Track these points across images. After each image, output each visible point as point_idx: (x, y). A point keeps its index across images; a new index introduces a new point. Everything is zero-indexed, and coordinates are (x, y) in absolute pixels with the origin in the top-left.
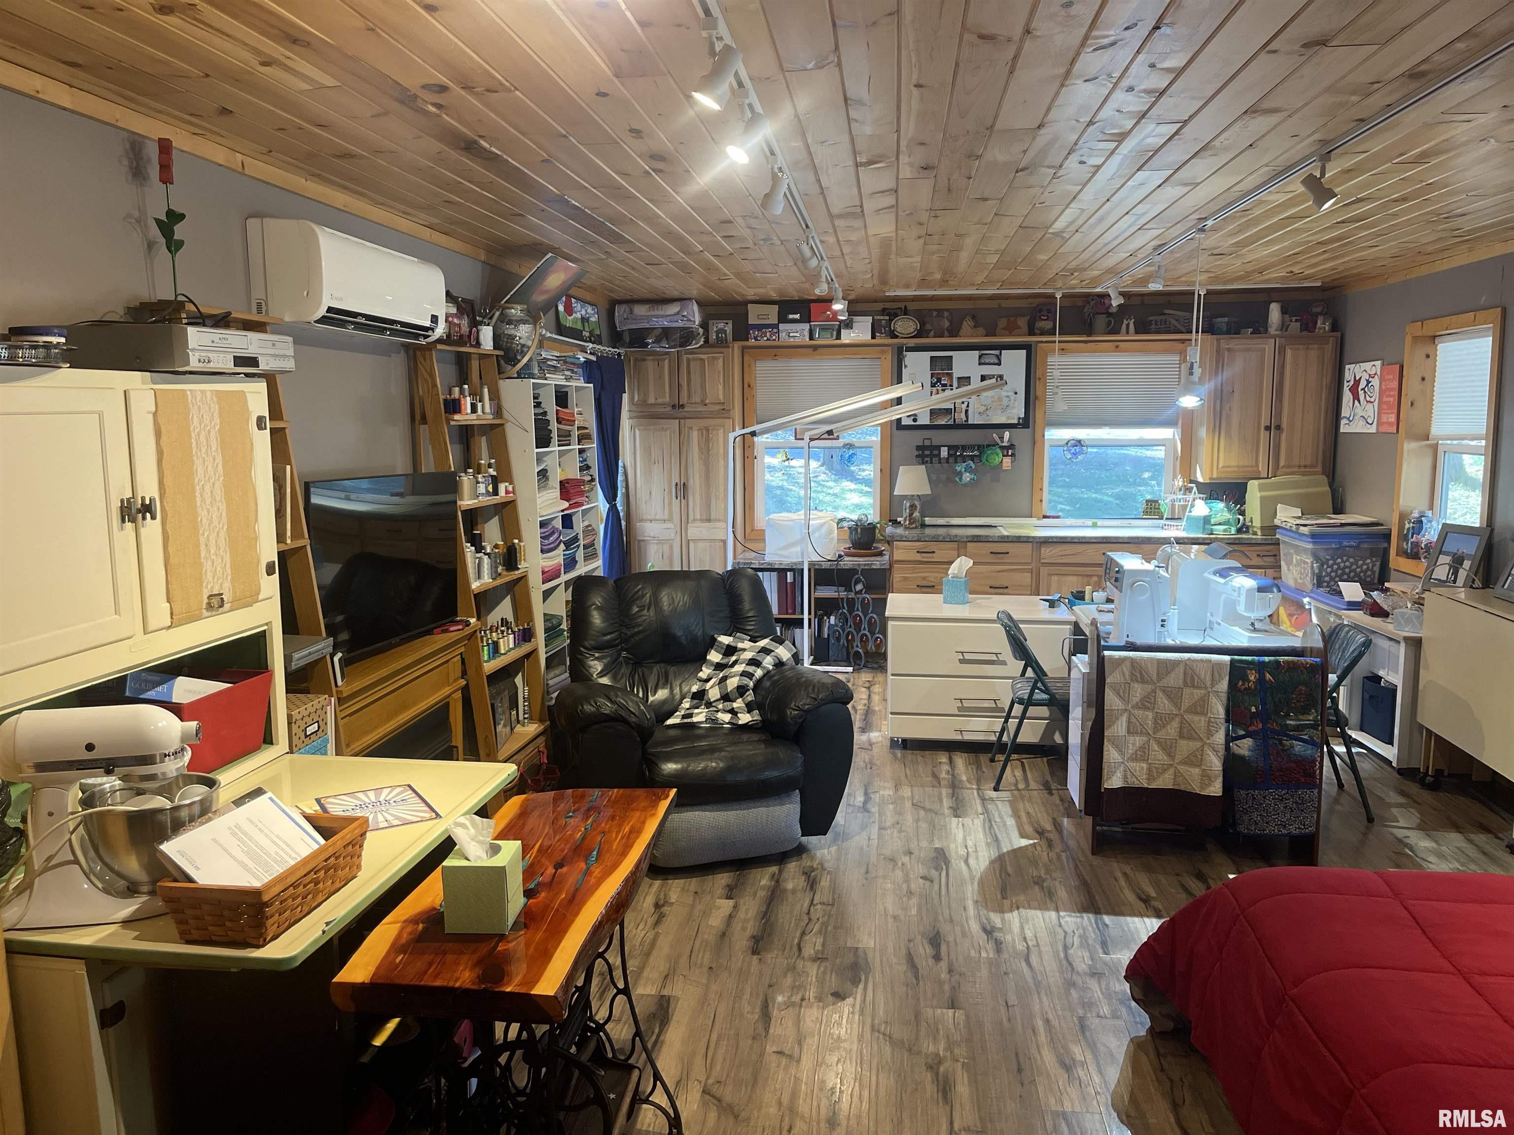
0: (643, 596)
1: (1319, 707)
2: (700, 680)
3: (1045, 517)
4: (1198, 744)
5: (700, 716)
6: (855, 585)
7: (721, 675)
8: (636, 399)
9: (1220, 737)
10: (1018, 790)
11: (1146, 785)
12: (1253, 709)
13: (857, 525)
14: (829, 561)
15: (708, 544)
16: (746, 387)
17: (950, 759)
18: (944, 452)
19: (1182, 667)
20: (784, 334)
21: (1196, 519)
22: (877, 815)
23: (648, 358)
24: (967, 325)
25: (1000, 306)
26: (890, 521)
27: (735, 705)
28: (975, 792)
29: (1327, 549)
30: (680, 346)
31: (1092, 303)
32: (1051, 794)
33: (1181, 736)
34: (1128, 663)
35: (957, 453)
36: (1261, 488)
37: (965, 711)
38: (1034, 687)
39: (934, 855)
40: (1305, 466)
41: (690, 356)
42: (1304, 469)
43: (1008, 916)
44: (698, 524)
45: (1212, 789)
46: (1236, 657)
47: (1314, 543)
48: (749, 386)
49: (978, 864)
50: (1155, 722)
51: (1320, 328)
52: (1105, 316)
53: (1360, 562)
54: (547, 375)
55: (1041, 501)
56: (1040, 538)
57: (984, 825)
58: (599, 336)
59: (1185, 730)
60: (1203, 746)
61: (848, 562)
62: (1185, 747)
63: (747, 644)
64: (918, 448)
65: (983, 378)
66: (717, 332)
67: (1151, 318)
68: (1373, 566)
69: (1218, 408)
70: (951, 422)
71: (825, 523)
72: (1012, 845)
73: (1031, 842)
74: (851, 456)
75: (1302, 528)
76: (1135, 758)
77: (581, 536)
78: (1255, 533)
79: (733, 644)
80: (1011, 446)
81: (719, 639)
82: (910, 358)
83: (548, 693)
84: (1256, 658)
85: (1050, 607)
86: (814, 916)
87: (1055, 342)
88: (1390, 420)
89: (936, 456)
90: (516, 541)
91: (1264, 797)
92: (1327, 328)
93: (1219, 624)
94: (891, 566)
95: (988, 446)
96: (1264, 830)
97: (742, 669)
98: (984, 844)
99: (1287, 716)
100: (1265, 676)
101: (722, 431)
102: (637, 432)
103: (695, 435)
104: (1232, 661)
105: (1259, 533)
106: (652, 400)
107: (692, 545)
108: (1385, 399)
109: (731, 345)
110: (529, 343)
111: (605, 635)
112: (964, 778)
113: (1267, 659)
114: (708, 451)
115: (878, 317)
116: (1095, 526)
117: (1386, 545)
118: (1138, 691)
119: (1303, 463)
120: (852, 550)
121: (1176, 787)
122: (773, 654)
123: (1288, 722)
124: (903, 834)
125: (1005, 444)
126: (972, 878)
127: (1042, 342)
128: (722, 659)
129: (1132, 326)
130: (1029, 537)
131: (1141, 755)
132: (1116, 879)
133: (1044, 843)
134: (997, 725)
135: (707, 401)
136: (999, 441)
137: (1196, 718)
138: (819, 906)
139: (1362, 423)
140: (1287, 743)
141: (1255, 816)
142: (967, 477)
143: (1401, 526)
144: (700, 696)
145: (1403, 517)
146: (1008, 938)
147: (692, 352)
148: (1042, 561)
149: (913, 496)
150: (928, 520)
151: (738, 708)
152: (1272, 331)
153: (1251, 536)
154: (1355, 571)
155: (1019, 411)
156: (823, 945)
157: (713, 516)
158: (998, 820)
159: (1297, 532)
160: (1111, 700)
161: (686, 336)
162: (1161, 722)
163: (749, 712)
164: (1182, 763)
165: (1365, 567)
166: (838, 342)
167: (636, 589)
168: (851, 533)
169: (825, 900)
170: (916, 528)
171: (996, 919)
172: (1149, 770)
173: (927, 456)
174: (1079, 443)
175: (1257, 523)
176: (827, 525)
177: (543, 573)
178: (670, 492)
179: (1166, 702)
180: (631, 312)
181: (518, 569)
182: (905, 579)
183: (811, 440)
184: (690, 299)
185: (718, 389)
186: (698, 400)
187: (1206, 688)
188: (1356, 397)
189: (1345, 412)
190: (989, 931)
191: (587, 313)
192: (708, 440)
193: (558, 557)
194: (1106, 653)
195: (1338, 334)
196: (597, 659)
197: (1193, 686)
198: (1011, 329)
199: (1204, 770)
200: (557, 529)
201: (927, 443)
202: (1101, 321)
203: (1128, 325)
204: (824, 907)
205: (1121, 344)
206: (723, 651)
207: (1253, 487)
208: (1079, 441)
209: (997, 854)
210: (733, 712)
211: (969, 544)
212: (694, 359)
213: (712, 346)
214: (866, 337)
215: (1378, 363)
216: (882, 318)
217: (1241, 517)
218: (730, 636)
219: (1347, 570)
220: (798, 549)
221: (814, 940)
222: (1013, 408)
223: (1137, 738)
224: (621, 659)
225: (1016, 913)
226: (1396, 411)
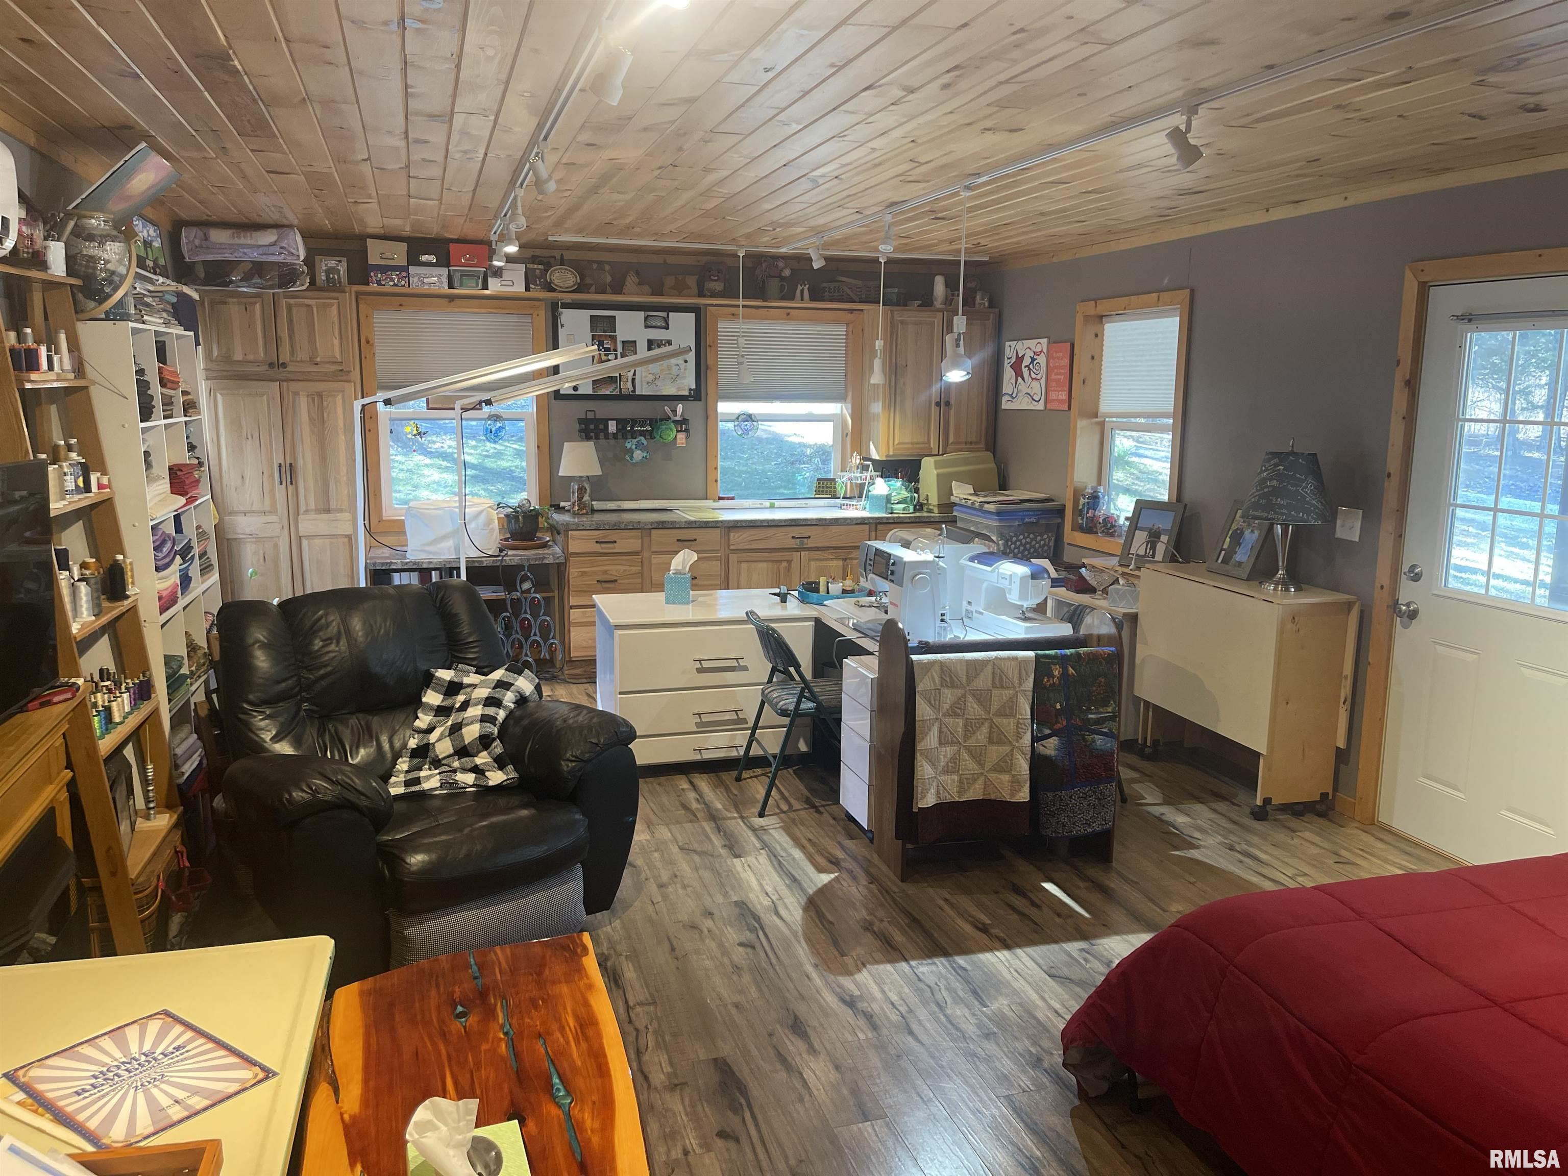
0: (328, 625)
1: (1117, 698)
2: (419, 731)
3: (721, 499)
4: (1007, 749)
5: (431, 781)
6: (521, 583)
7: (450, 723)
8: (215, 353)
9: (1027, 739)
10: (784, 812)
11: (957, 799)
12: (1058, 706)
13: (517, 512)
14: (491, 556)
15: (327, 541)
16: (364, 345)
17: (691, 783)
18: (612, 427)
19: (989, 668)
20: (416, 279)
21: (877, 498)
22: (646, 868)
23: (230, 300)
24: (631, 281)
25: (665, 261)
26: (551, 506)
27: (478, 761)
28: (739, 821)
29: (1010, 526)
30: (280, 287)
31: (764, 265)
32: (820, 813)
33: (991, 741)
34: (937, 668)
35: (627, 428)
36: (937, 465)
37: (705, 726)
38: (801, 696)
39: (737, 911)
40: (971, 443)
41: (292, 301)
42: (970, 446)
43: (858, 977)
44: (313, 516)
45: (1021, 794)
46: (1039, 652)
47: (1000, 520)
48: (368, 342)
49: (791, 915)
50: (966, 730)
51: (980, 304)
52: (777, 280)
53: (1039, 538)
54: (146, 317)
55: (716, 481)
56: (729, 521)
57: (771, 862)
58: (165, 267)
59: (995, 735)
60: (1012, 750)
61: (513, 557)
62: (995, 753)
63: (472, 678)
64: (580, 421)
65: (651, 344)
66: (328, 272)
67: (825, 285)
68: (1049, 541)
69: (893, 384)
70: (617, 392)
71: (482, 511)
72: (815, 885)
73: (832, 876)
74: (500, 429)
75: (986, 506)
76: (946, 771)
77: (195, 543)
78: (930, 511)
79: (456, 680)
80: (684, 421)
81: (437, 674)
82: (567, 315)
83: (177, 767)
84: (1058, 651)
85: (782, 602)
86: (641, 1025)
87: (739, 306)
88: (1060, 397)
89: (602, 430)
90: (120, 557)
91: (1071, 797)
92: (987, 304)
93: (981, 613)
94: (566, 559)
95: (661, 420)
96: (1071, 832)
97: (480, 713)
98: (784, 887)
99: (1089, 710)
100: (1067, 670)
101: (340, 397)
102: (219, 397)
103: (303, 403)
104: (1037, 656)
105: (936, 510)
106: (238, 356)
107: (305, 543)
108: (1053, 377)
109: (347, 289)
110: (122, 270)
111: (279, 682)
112: (719, 806)
113: (1068, 652)
114: (323, 422)
115: (531, 266)
116: (772, 507)
117: (1059, 520)
118: (949, 696)
119: (969, 440)
120: (511, 542)
121: (985, 797)
122: (513, 687)
123: (1090, 716)
124: (689, 889)
125: (678, 418)
126: (795, 934)
127: (712, 305)
128: (442, 701)
129: (806, 293)
130: (717, 522)
131: (953, 767)
132: (941, 908)
133: (845, 875)
134: (741, 738)
135: (318, 359)
136: (670, 414)
137: (1005, 721)
138: (639, 1009)
139: (1027, 399)
140: (1089, 738)
141: (1063, 818)
142: (638, 455)
143: (1076, 502)
144: (422, 753)
145: (1078, 493)
146: (875, 1006)
147: (294, 296)
148: (732, 547)
149: (581, 477)
150: (597, 505)
151: (485, 764)
152: (938, 304)
153: (925, 514)
154: (1034, 546)
155: (690, 382)
156: (671, 1063)
157: (333, 505)
158: (783, 854)
159: (981, 510)
160: (923, 710)
161: (287, 276)
162: (970, 728)
163: (501, 768)
164: (991, 770)
165: (1042, 542)
166: (486, 292)
167: (316, 617)
168: (509, 522)
169: (642, 998)
170: (587, 514)
171: (846, 982)
172: (960, 781)
173: (592, 431)
174: (749, 417)
175: (934, 500)
176: (483, 516)
177: (160, 598)
178: (272, 475)
179: (975, 706)
180: (206, 238)
181: (128, 597)
182: (584, 574)
183: (465, 409)
184: (290, 226)
185: (333, 345)
186: (306, 357)
187: (1014, 687)
188: (1019, 374)
189: (1007, 388)
190: (850, 1002)
191: (149, 235)
192: (321, 409)
193: (172, 576)
194: (914, 657)
195: (997, 310)
196: (268, 717)
197: (1002, 687)
198: (679, 289)
199: (1013, 776)
200: (169, 536)
201: (590, 415)
202: (773, 285)
203: (802, 291)
204: (646, 1008)
205: (793, 312)
206: (444, 689)
207: (928, 465)
208: (750, 416)
209: (805, 899)
210: (476, 770)
211: (653, 531)
212: (297, 305)
213: (321, 289)
214: (519, 288)
215: (1044, 341)
216: (535, 266)
217: (916, 495)
218: (450, 669)
219: (1028, 546)
220: (450, 543)
221: (656, 1059)
222: (684, 378)
223: (948, 749)
224: (302, 713)
225: (865, 972)
226: (1067, 388)
